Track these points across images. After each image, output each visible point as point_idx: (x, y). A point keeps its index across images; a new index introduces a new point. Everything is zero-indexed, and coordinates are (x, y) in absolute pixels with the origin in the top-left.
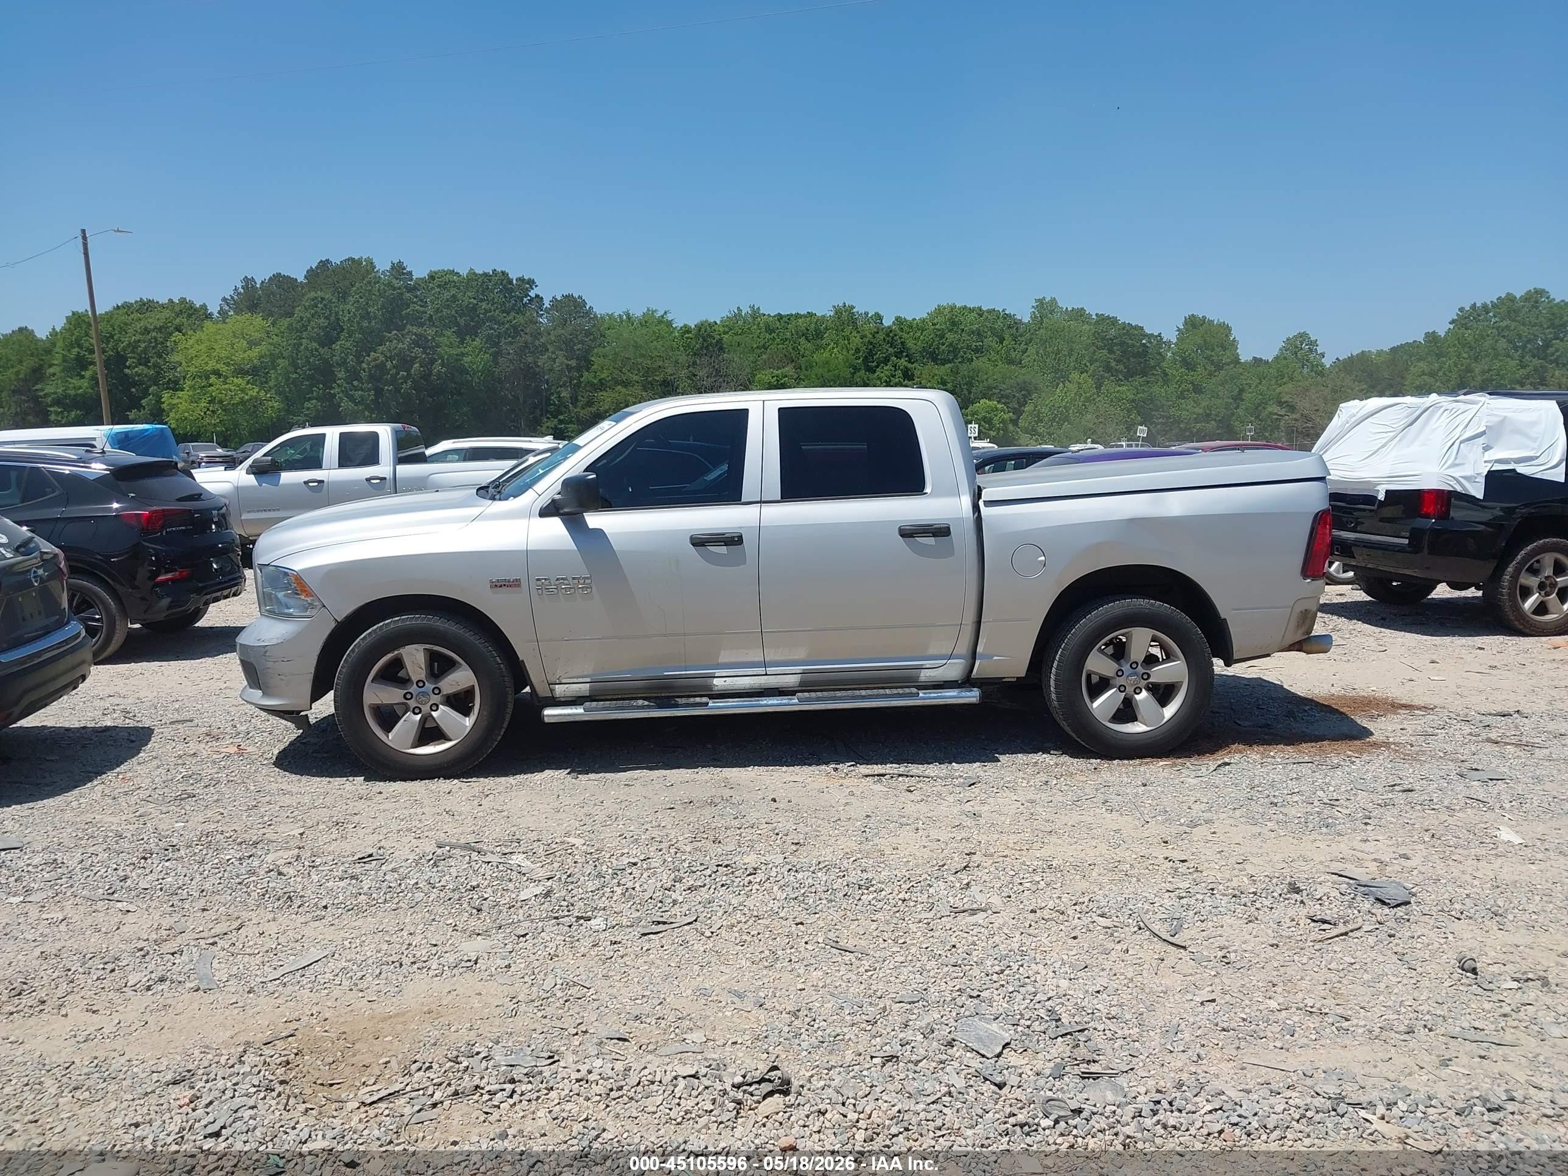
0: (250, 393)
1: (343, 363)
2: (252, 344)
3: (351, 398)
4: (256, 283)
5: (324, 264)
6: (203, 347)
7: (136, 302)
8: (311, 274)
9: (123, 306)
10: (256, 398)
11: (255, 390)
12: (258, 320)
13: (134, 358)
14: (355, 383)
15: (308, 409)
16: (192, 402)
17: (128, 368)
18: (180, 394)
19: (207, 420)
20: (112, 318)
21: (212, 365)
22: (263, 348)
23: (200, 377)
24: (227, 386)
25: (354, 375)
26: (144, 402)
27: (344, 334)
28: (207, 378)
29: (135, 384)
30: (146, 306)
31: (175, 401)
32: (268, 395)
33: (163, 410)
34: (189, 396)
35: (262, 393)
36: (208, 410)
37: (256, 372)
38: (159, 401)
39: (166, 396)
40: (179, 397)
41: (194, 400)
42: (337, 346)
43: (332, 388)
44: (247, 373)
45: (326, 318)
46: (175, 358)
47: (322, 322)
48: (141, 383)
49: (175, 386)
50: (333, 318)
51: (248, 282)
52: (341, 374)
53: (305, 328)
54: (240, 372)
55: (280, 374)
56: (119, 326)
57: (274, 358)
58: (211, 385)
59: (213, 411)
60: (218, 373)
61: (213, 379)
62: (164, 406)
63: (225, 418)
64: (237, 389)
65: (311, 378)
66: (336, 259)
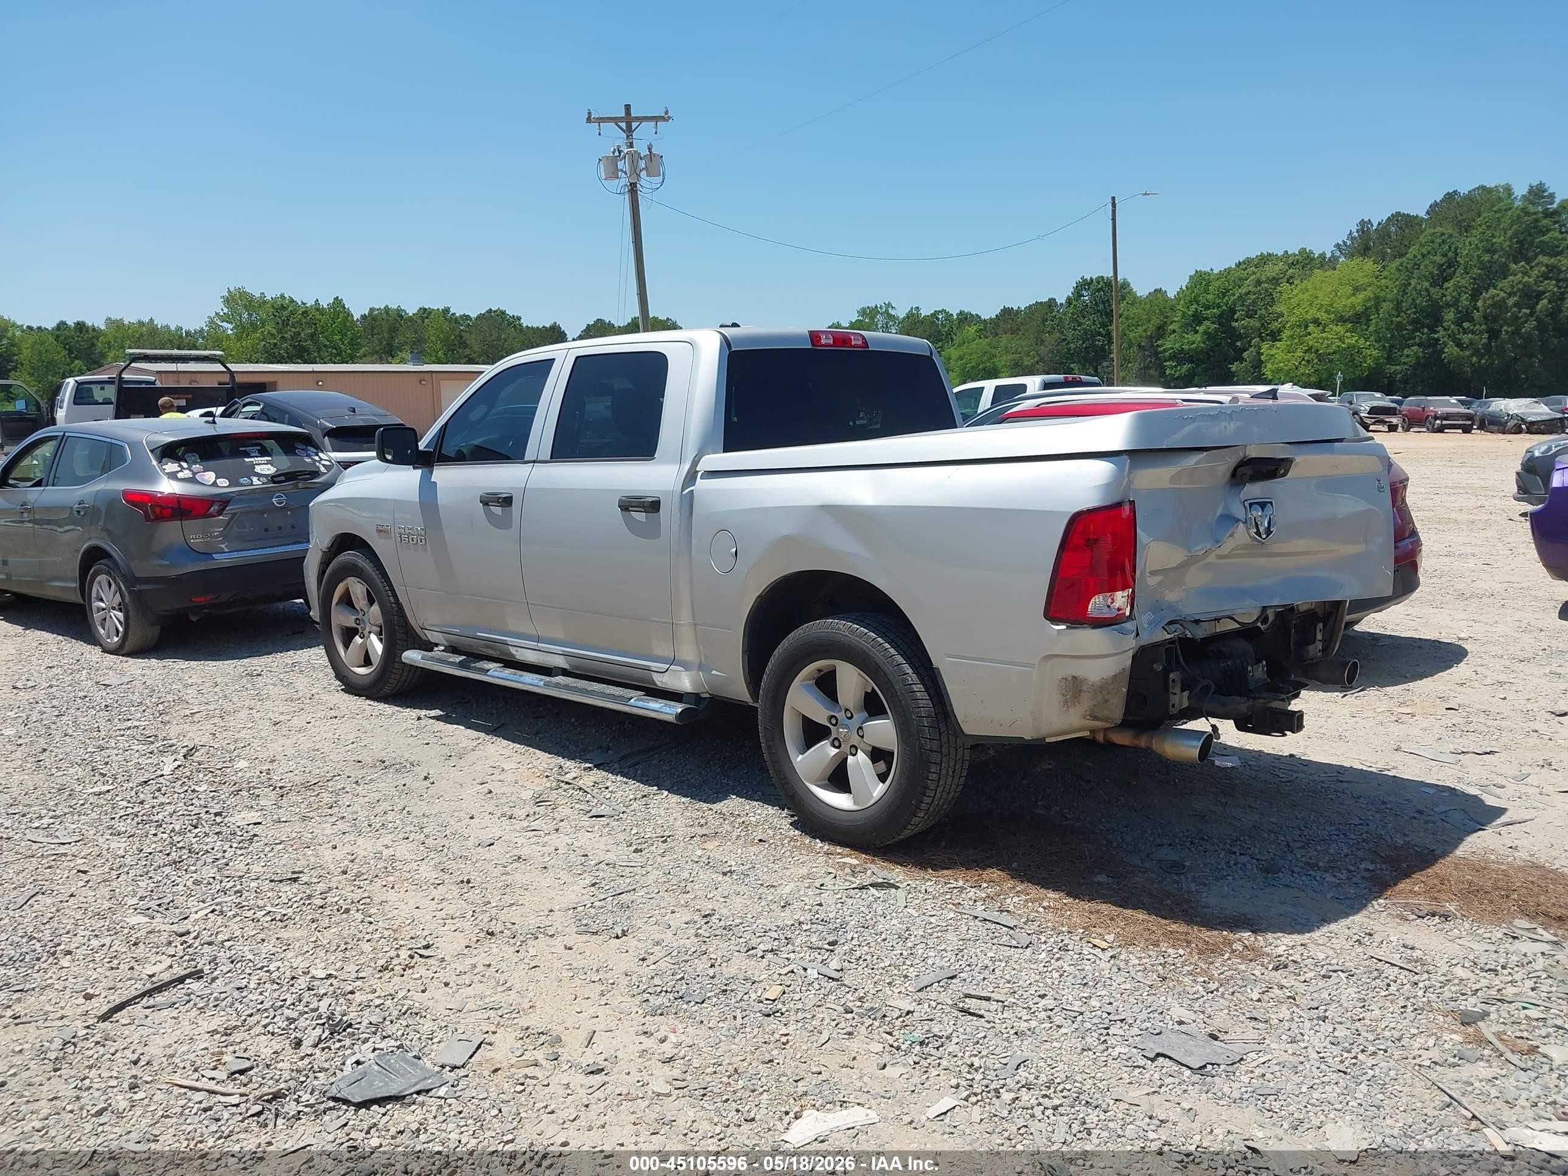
0: (1347, 341)
1: (1455, 303)
2: (1356, 290)
3: (1459, 344)
4: (1372, 225)
5: (1450, 197)
6: (1306, 296)
7: (1257, 256)
8: (1434, 208)
9: (1244, 262)
10: (1354, 347)
11: (1354, 339)
12: (1370, 265)
13: (1243, 310)
14: (1466, 325)
15: (1408, 356)
16: (1289, 352)
17: (1237, 321)
18: (1278, 344)
19: (1302, 370)
20: (1229, 273)
21: (1312, 313)
22: (1369, 293)
23: (1300, 326)
24: (1324, 335)
25: (1465, 316)
26: (1245, 355)
27: (1461, 270)
28: (1306, 327)
29: (1240, 337)
30: (1264, 260)
31: (1273, 352)
32: (1368, 343)
33: (1262, 362)
34: (1287, 345)
35: (1362, 341)
36: (1303, 359)
37: (1359, 319)
38: (1259, 354)
39: (1265, 347)
40: (1277, 348)
41: (1290, 350)
42: (1449, 285)
43: (1437, 332)
44: (1348, 320)
45: (1444, 255)
46: (1279, 308)
47: (1439, 259)
48: (1247, 335)
49: (1275, 336)
50: (1450, 254)
51: (1364, 225)
52: (1449, 316)
53: (1417, 266)
54: (1341, 320)
55: (1381, 320)
56: (1234, 281)
57: (1378, 301)
58: (1310, 334)
59: (1308, 361)
60: (1317, 322)
61: (1311, 328)
62: (1263, 358)
63: (1320, 367)
64: (1338, 337)
65: (1414, 322)
66: (1464, 190)
